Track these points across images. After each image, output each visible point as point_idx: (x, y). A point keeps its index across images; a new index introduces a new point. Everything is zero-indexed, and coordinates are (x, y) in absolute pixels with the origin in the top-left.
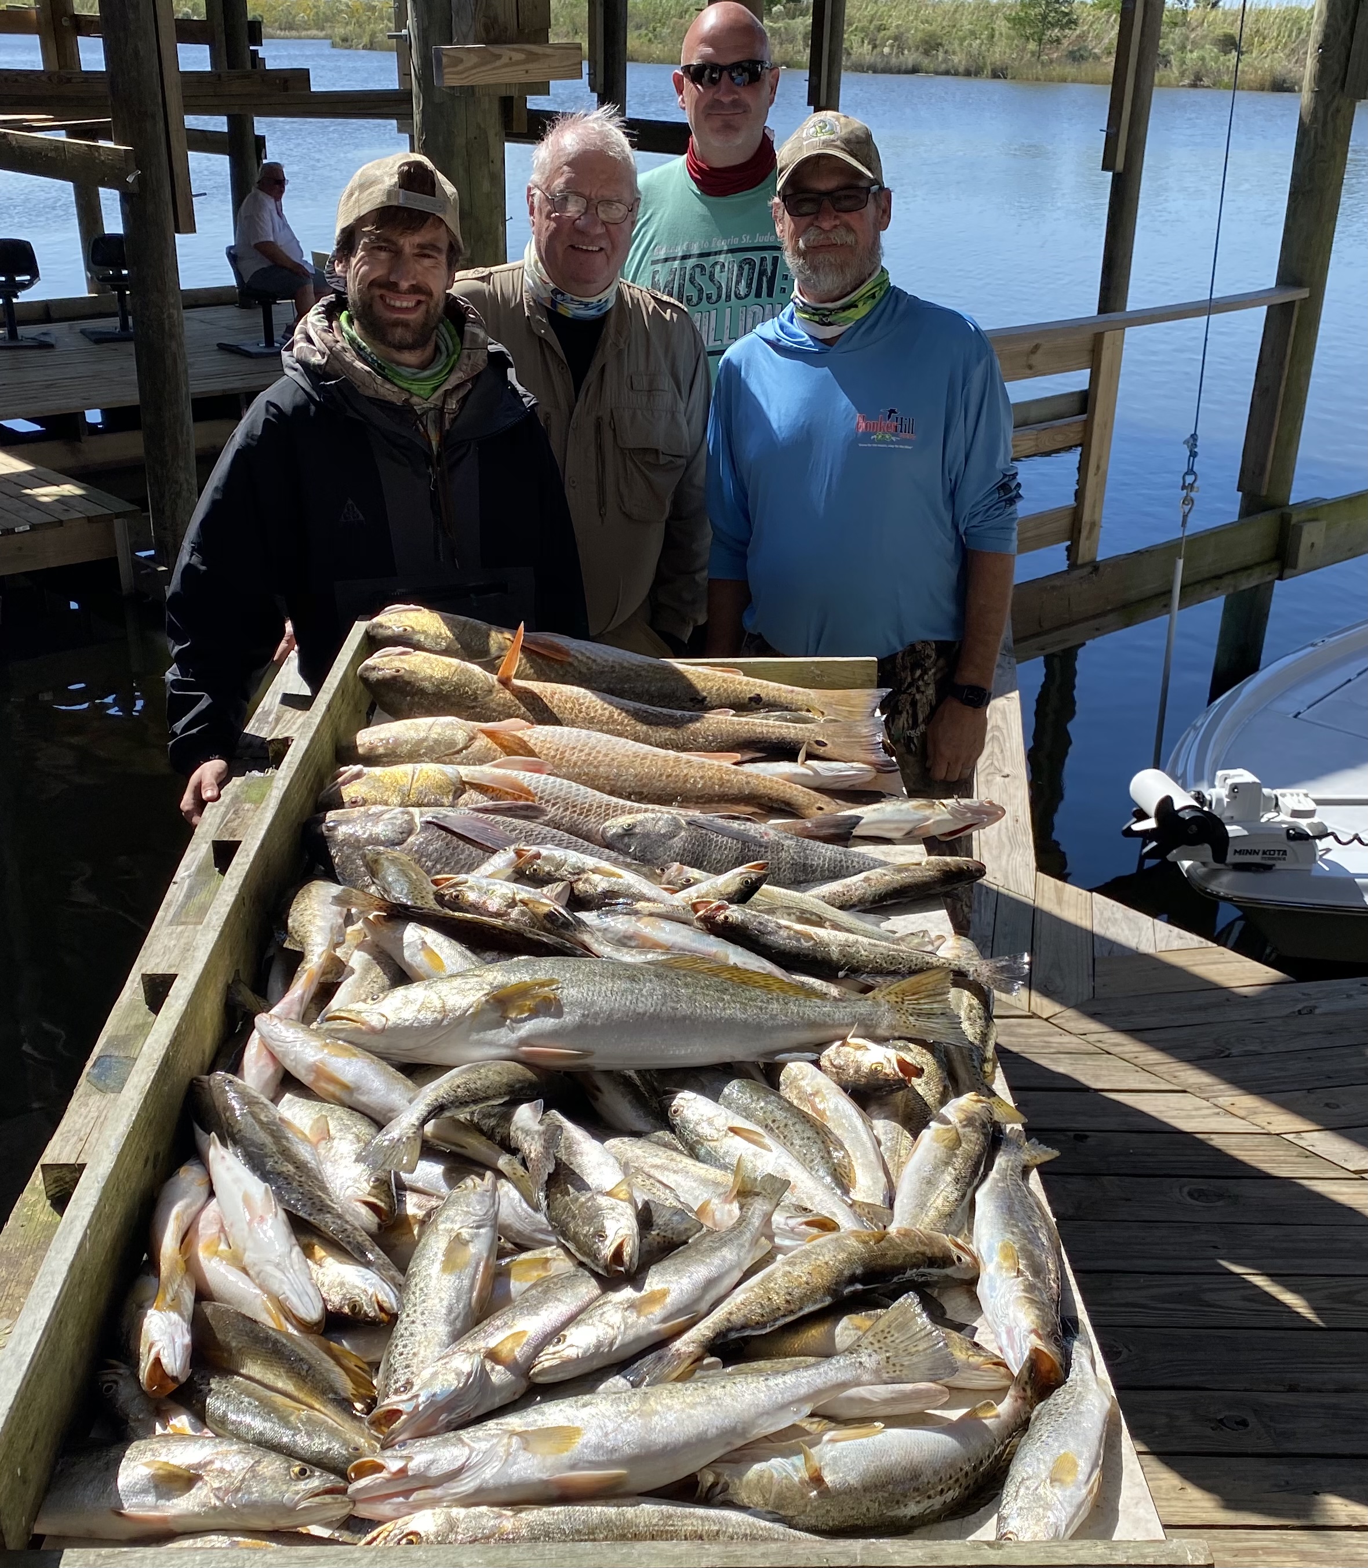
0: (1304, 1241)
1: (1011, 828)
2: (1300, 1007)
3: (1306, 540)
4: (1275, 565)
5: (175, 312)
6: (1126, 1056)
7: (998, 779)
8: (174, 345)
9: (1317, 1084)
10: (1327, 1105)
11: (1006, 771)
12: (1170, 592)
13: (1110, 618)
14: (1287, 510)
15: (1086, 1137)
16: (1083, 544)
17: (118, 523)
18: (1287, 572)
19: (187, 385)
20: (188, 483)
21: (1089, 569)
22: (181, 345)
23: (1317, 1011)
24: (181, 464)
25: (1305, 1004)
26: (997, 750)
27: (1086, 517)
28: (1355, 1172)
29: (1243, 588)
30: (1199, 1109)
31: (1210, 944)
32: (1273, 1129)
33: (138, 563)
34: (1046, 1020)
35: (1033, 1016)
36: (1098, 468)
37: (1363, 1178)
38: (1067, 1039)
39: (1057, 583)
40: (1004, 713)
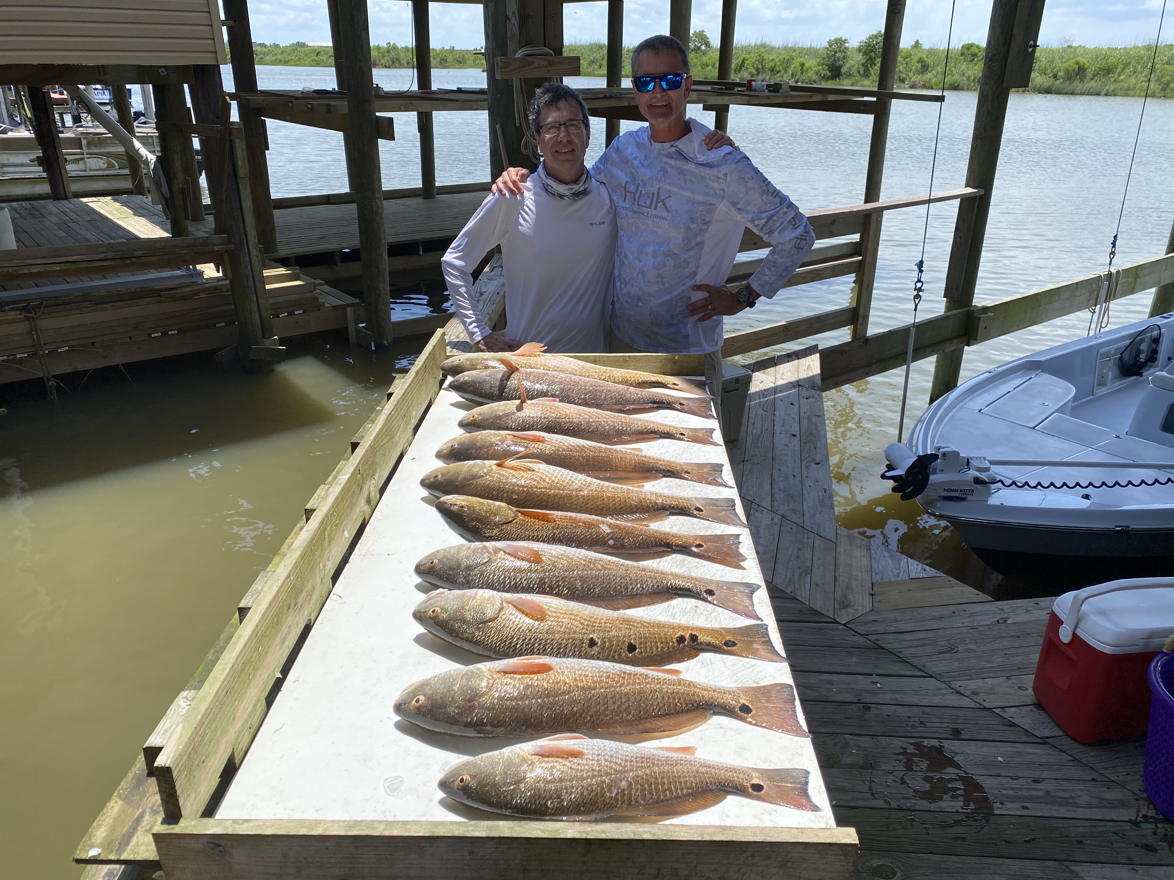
0: (1012, 789)
1: (821, 496)
2: (998, 618)
3: (981, 326)
4: (965, 339)
5: (379, 201)
6: (894, 651)
7: (813, 466)
8: (378, 218)
9: (1013, 673)
10: (1020, 688)
11: (818, 461)
12: (907, 353)
13: (874, 367)
14: (972, 309)
15: (870, 708)
16: (860, 328)
17: (349, 310)
18: (972, 341)
19: (385, 238)
20: (385, 290)
21: (862, 340)
22: (382, 218)
23: (1009, 621)
24: (381, 279)
25: (1001, 616)
26: (812, 447)
27: (861, 313)
28: (1041, 738)
29: (947, 351)
30: (941, 689)
31: (942, 575)
32: (987, 705)
33: (358, 331)
34: (844, 625)
35: (837, 622)
36: (868, 285)
37: (1046, 743)
38: (858, 637)
39: (846, 349)
40: (816, 424)
